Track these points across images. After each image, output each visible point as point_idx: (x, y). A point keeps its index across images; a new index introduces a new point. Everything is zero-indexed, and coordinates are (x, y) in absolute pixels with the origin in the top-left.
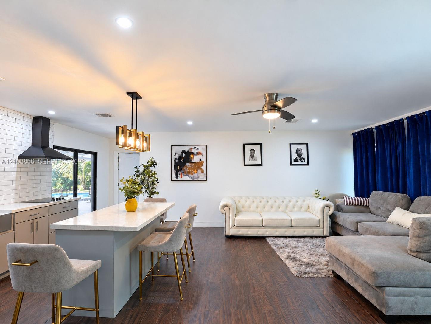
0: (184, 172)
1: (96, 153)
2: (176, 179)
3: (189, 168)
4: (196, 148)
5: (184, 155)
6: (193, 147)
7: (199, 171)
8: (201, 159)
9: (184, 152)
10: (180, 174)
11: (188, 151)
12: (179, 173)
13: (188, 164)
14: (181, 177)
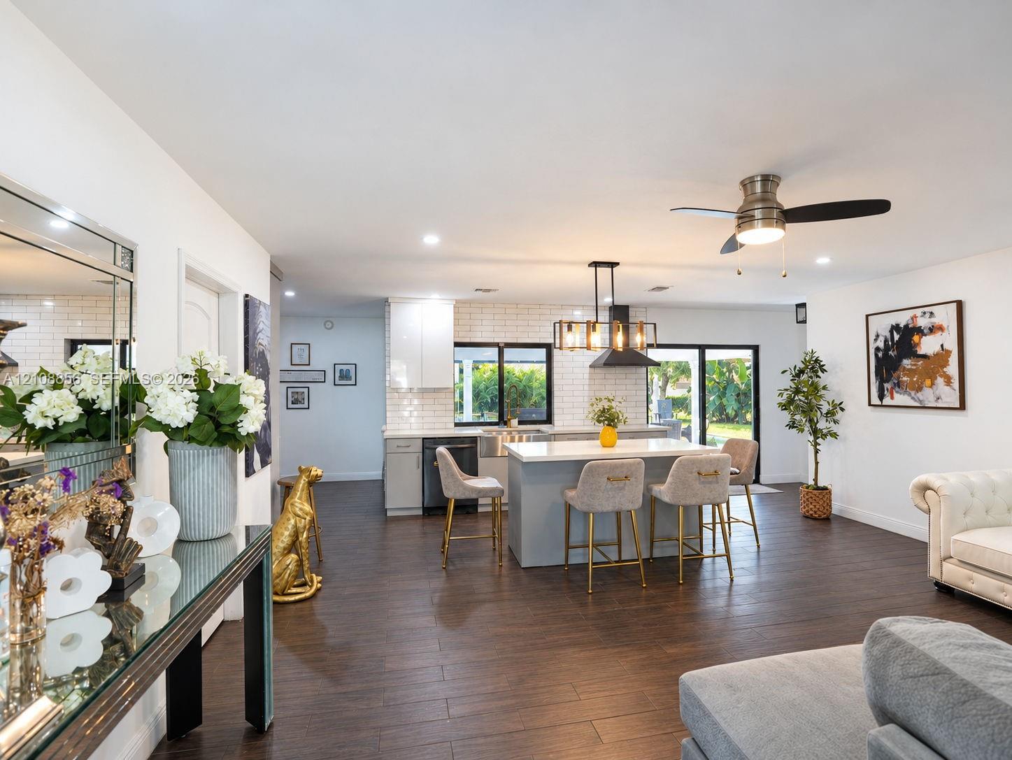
0: (898, 385)
1: (758, 346)
2: (880, 403)
3: (911, 372)
4: (928, 315)
5: (896, 337)
6: (918, 312)
7: (940, 381)
8: (942, 346)
9: (895, 328)
10: (889, 388)
11: (906, 326)
12: (887, 386)
13: (907, 363)
14: (892, 398)
